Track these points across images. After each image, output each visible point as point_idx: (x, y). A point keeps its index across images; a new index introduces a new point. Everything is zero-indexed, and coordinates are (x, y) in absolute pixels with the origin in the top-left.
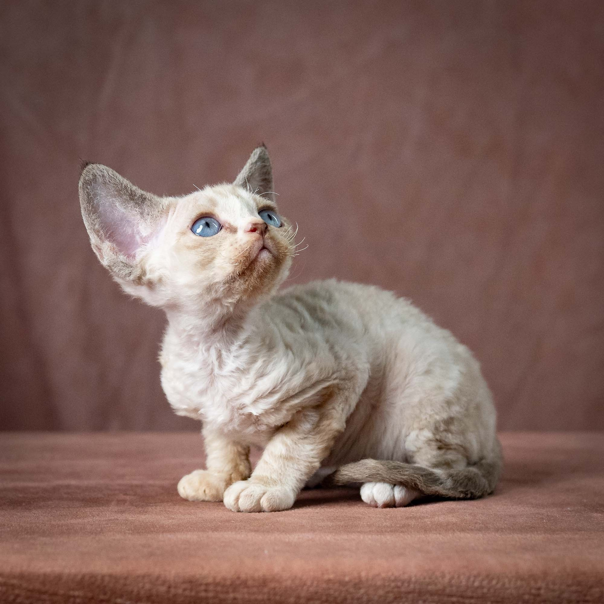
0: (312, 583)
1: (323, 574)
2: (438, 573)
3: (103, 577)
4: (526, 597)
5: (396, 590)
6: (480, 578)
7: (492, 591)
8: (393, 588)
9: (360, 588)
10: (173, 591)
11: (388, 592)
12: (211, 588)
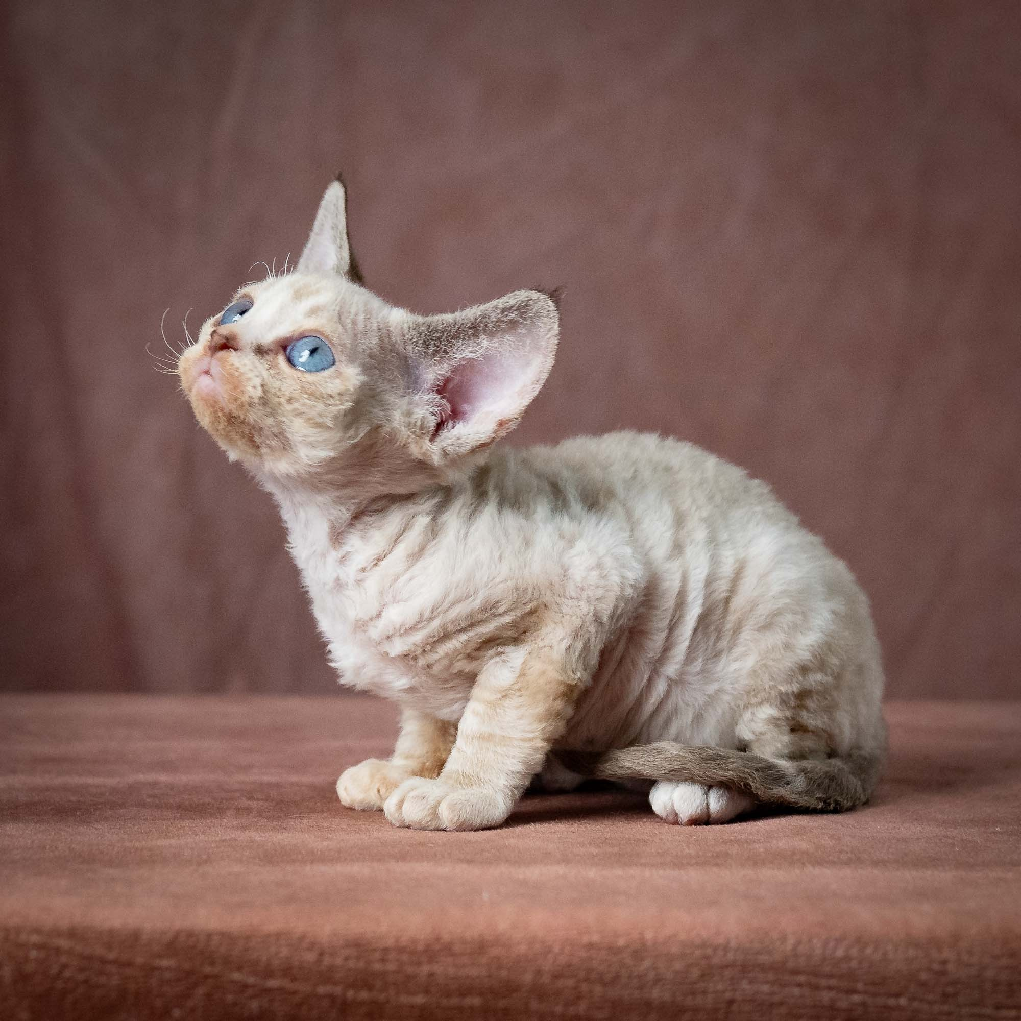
0: (562, 949)
1: (580, 934)
2: (774, 935)
3: (209, 936)
5: (703, 962)
6: (846, 944)
7: (865, 964)
8: (699, 959)
9: (643, 959)
10: (327, 961)
11: (690, 965)
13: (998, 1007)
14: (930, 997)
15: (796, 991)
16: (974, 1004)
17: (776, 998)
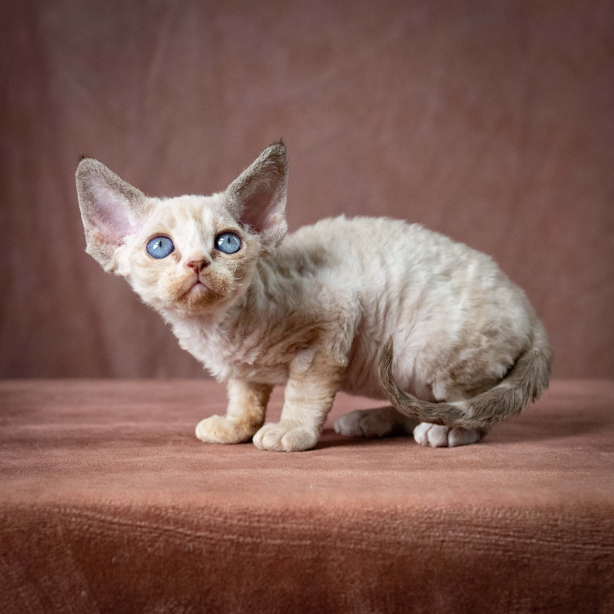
0: (354, 515)
1: (363, 507)
2: (465, 506)
4: (545, 527)
5: (428, 521)
6: (504, 511)
7: (514, 521)
8: (426, 519)
9: (396, 520)
10: (229, 521)
11: (421, 523)
12: (263, 519)
13: (585, 544)
14: (549, 539)
15: (478, 536)
16: (572, 542)
17: (467, 540)
